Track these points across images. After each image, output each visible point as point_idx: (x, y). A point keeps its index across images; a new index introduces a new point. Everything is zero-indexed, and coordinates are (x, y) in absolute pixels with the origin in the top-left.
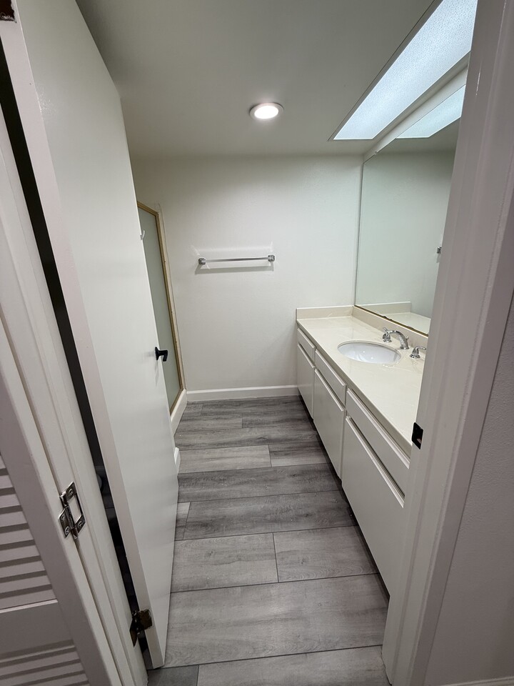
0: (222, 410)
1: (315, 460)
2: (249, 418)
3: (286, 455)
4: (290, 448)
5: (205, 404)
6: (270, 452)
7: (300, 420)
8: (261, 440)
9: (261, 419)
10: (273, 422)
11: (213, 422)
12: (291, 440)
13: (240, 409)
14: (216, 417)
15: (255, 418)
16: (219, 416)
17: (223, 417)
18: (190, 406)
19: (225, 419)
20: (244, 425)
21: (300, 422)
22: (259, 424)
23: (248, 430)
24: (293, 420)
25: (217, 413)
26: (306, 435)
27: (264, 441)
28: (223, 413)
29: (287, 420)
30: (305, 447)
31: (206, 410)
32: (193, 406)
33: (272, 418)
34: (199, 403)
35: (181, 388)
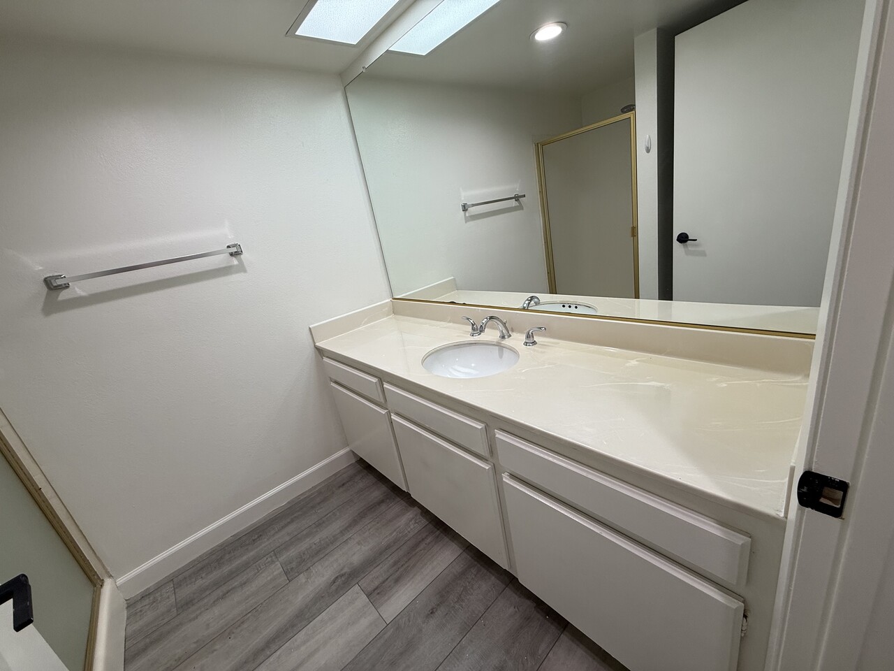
0: (226, 569)
1: (444, 559)
2: (293, 552)
3: (397, 581)
4: (395, 563)
5: (177, 579)
6: (368, 596)
7: (382, 501)
8: (339, 582)
9: (316, 539)
10: (342, 533)
11: (216, 611)
12: (388, 547)
13: (266, 544)
14: (219, 592)
15: (304, 545)
16: (225, 588)
17: (235, 583)
18: (139, 606)
19: (243, 585)
20: (291, 573)
21: (383, 507)
22: (319, 552)
23: (302, 578)
24: (372, 508)
25: (217, 584)
26: (407, 522)
27: (345, 581)
28: (232, 575)
29: (362, 515)
30: (417, 545)
31: (186, 591)
32: (147, 601)
33: (335, 527)
34: (159, 587)
35: (94, 582)
